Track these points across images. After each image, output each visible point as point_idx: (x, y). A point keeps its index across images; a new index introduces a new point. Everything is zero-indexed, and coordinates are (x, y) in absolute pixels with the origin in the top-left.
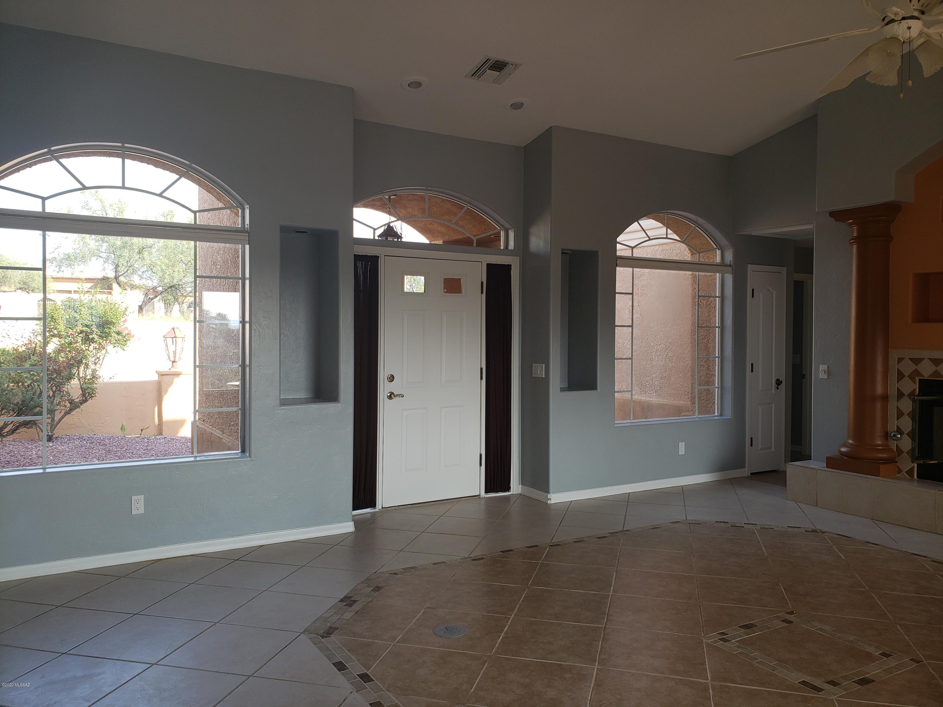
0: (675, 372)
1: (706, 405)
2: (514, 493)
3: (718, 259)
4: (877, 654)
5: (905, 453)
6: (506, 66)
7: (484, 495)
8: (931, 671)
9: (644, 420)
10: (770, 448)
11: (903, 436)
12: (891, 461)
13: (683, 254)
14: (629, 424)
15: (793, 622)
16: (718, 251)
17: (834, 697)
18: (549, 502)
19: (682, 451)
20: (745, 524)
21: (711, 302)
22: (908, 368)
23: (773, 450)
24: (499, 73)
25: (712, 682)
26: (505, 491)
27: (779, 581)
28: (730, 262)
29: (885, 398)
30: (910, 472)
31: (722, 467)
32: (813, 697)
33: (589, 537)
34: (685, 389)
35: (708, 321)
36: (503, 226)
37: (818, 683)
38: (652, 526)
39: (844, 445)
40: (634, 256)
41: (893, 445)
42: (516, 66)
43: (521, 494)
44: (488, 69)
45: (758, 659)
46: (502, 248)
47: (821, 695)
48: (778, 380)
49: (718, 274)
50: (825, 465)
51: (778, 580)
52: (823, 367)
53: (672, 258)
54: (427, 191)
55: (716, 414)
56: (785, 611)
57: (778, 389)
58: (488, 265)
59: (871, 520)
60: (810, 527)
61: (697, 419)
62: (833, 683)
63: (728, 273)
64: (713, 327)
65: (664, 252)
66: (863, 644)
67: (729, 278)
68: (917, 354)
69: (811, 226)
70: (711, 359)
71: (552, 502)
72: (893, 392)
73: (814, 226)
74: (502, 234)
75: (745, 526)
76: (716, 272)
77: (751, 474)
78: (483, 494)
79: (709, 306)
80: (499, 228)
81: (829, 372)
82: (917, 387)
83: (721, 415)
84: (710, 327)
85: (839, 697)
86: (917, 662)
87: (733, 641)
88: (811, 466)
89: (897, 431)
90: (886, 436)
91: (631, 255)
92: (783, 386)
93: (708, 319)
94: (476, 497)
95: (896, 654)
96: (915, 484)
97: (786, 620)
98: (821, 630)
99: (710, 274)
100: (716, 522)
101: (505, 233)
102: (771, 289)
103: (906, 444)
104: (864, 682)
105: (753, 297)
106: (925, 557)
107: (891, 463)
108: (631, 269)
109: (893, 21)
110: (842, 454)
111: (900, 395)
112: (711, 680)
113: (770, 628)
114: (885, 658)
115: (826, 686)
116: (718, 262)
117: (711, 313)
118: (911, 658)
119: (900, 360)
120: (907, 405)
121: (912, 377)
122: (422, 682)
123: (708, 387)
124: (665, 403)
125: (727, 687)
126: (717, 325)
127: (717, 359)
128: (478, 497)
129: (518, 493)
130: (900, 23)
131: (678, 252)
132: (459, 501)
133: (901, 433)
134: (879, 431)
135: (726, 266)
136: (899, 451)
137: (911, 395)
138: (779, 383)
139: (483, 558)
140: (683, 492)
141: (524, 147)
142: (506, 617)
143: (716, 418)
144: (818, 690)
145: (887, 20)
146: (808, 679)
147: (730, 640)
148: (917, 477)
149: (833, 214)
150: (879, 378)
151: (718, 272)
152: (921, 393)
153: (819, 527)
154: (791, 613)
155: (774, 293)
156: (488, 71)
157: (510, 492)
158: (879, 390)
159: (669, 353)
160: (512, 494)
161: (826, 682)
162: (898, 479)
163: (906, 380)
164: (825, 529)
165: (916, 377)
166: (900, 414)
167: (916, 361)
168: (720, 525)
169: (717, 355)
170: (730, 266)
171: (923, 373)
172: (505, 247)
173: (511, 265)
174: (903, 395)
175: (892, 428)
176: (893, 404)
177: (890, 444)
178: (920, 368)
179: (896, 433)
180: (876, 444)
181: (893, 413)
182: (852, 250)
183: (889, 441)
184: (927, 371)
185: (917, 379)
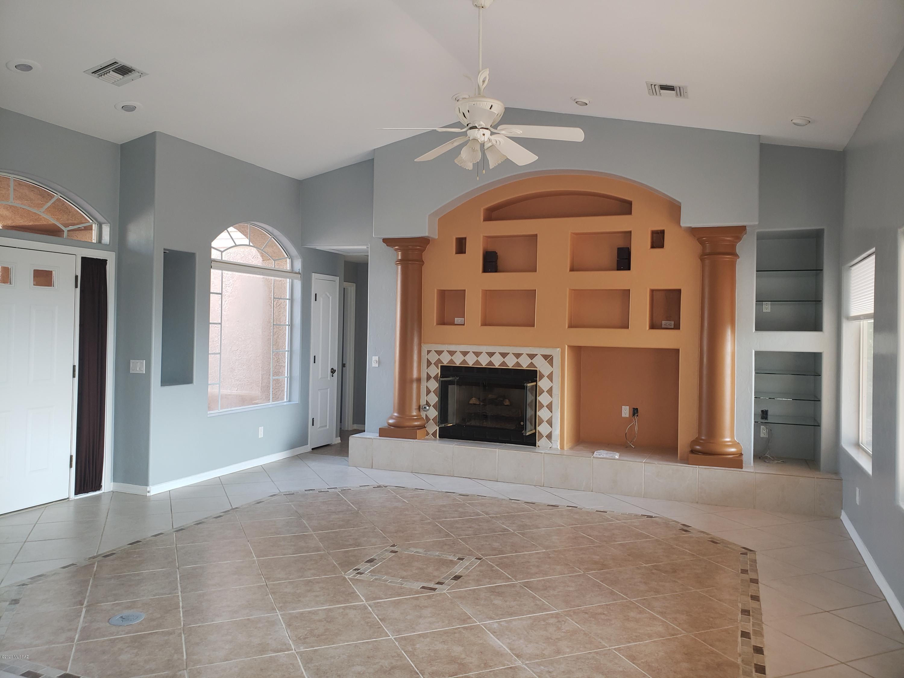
0: (239, 364)
1: (275, 393)
2: (105, 492)
3: (288, 267)
4: (456, 560)
5: (431, 420)
6: (131, 72)
7: (74, 498)
8: (489, 563)
9: (229, 409)
10: (326, 426)
11: (430, 407)
12: (423, 427)
13: (248, 258)
14: (217, 414)
15: (397, 552)
16: (288, 260)
17: (445, 592)
18: (148, 494)
19: (261, 435)
20: (328, 489)
21: (281, 303)
22: (434, 358)
23: (328, 427)
24: (122, 76)
25: (367, 602)
26: (95, 490)
27: (375, 526)
28: (299, 270)
29: (419, 380)
30: (434, 434)
31: (292, 446)
32: (433, 595)
33: (206, 518)
34: (248, 379)
35: (278, 320)
36: (96, 220)
37: (432, 585)
38: (256, 501)
39: (391, 418)
40: (223, 259)
41: (423, 414)
42: (142, 74)
43: (113, 492)
44: (112, 71)
45: (388, 580)
46: (94, 241)
47: (437, 592)
48: (332, 369)
49: (288, 280)
50: (378, 435)
51: (373, 526)
52: (375, 358)
53: (236, 261)
54: (13, 175)
55: (285, 400)
56: (389, 545)
57: (333, 376)
58: (83, 258)
59: (411, 473)
60: (376, 485)
61: (271, 406)
62: (441, 583)
63: (296, 279)
64: (283, 325)
65: (229, 254)
66: (445, 556)
67: (298, 285)
68: (440, 348)
69: (365, 247)
70: (281, 352)
71: (152, 493)
72: (424, 376)
73: (368, 248)
74: (95, 227)
75: (329, 490)
76: (286, 277)
77: (312, 449)
78: (73, 496)
79: (279, 306)
80: (91, 221)
81: (379, 362)
82: (439, 371)
83: (290, 401)
84: (280, 325)
85: (448, 590)
86: (480, 559)
87: (366, 573)
88: (368, 437)
89: (426, 404)
90: (419, 408)
91: (220, 259)
92: (335, 374)
93: (279, 318)
94: (65, 501)
95: (466, 557)
96: (438, 442)
97: (392, 551)
98: (417, 552)
99: (280, 279)
100: (305, 490)
101: (98, 227)
102: (328, 294)
103: (433, 413)
104: (457, 578)
105: (316, 300)
106: (454, 493)
107: (422, 428)
108: (220, 271)
109: (475, 127)
110: (390, 425)
111: (429, 378)
112: (366, 601)
113: (385, 559)
114: (461, 561)
115: (437, 586)
116: (288, 269)
117: (281, 313)
118: (475, 558)
119: (429, 352)
120: (434, 385)
121: (436, 364)
122: (132, 665)
123: (277, 377)
124: (229, 393)
125: (378, 603)
126: (287, 323)
127: (287, 353)
128: (67, 500)
129: (110, 491)
130: (479, 130)
131: (243, 256)
132: (46, 507)
133: (429, 406)
134: (414, 406)
135: (296, 273)
136: (428, 419)
137: (436, 378)
138: (333, 371)
139: (114, 554)
140: (264, 470)
141: (121, 145)
142: (175, 596)
143: (285, 404)
144: (434, 589)
145: (470, 126)
146: (425, 585)
147: (363, 572)
148: (439, 437)
149: (386, 241)
150: (415, 365)
151: (288, 278)
152: (443, 376)
153: (381, 483)
154: (394, 546)
155: (331, 297)
156: (111, 72)
157: (102, 490)
158: (415, 375)
159: (233, 348)
160: (104, 493)
161: (436, 584)
162: (427, 440)
163: (433, 366)
164: (386, 484)
165: (439, 364)
166: (428, 392)
167: (439, 353)
168: (310, 492)
169: (287, 349)
170: (299, 273)
171: (443, 362)
172: (98, 241)
173: (107, 260)
174: (431, 377)
175: (423, 402)
176: (424, 384)
177: (421, 414)
178: (441, 357)
179: (426, 406)
180: (413, 415)
181: (424, 391)
182: (397, 269)
183: (421, 412)
184: (446, 360)
185: (440, 365)
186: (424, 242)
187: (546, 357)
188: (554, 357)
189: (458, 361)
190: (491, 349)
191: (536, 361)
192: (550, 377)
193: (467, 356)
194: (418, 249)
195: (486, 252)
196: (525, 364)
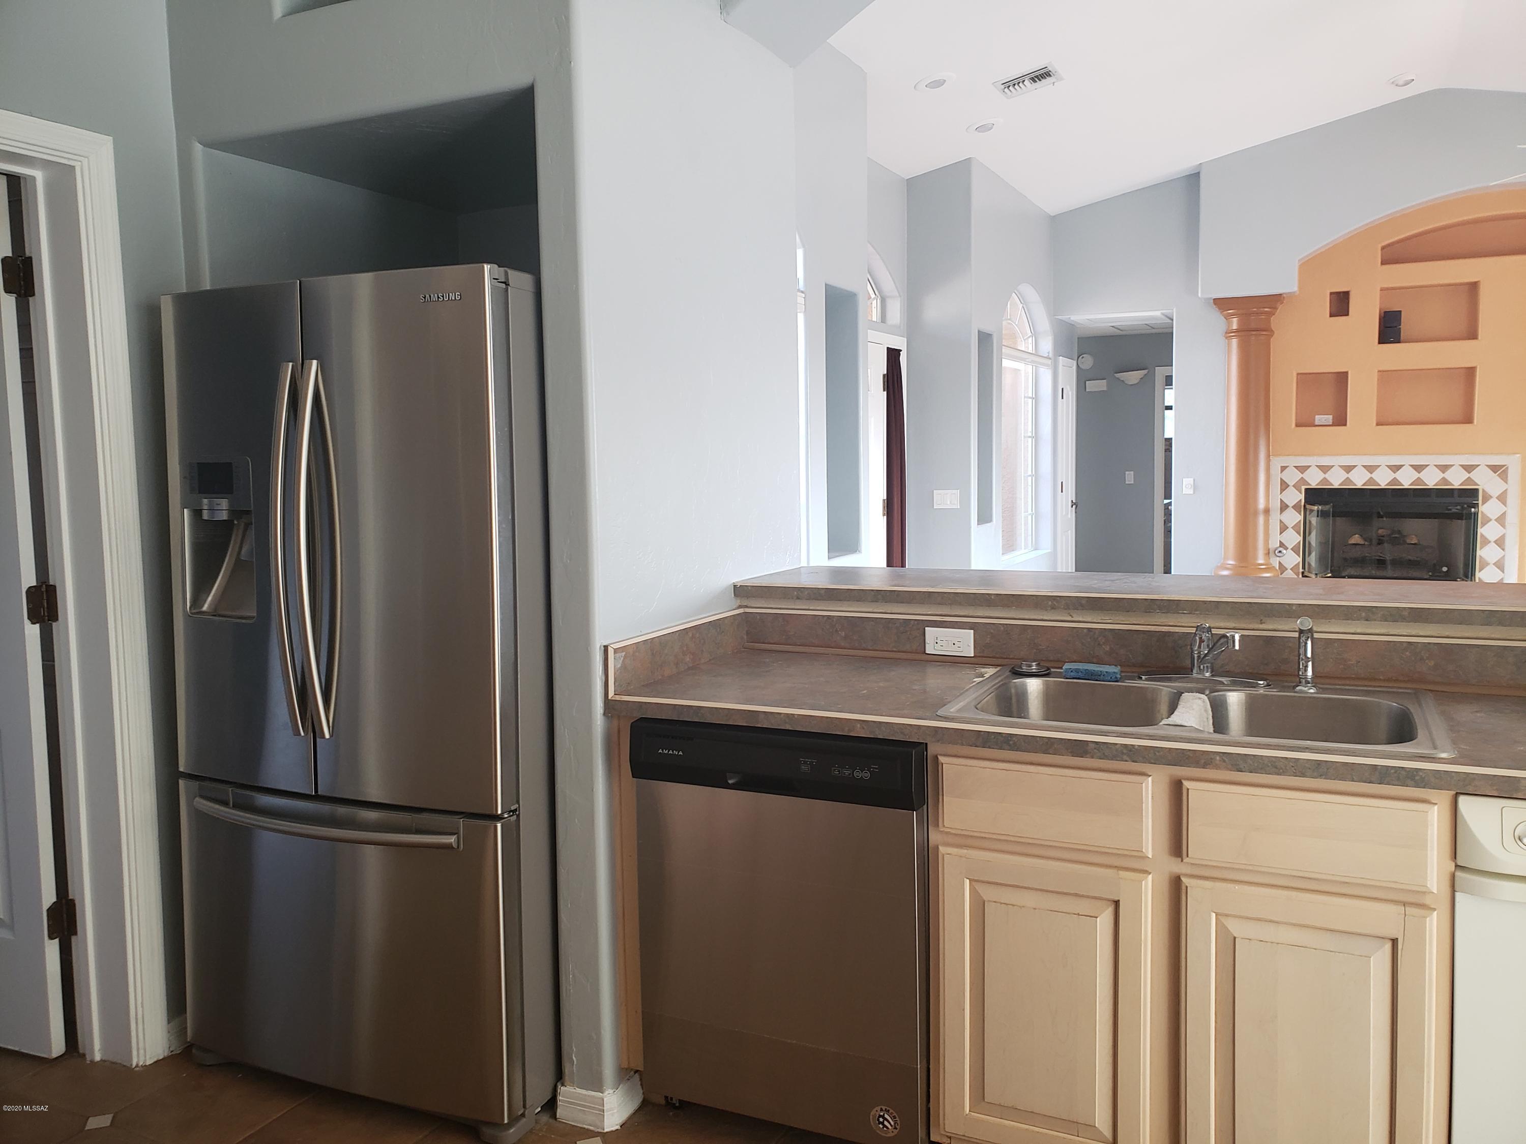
5: (1289, 570)
11: (1288, 551)
16: (1031, 339)
22: (1292, 477)
28: (1049, 353)
29: (1267, 511)
39: (1224, 567)
41: (1275, 562)
49: (1032, 368)
52: (1189, 481)
55: (1030, 548)
63: (1043, 366)
67: (1045, 372)
68: (1303, 461)
69: (1165, 312)
72: (1275, 505)
74: (876, 303)
76: (1027, 362)
81: (1195, 487)
82: (1302, 496)
83: (1035, 549)
89: (1280, 546)
90: (1268, 553)
101: (881, 303)
103: (1292, 559)
111: (1284, 507)
116: (1030, 349)
119: (1283, 468)
120: (1293, 518)
121: (1297, 486)
126: (1027, 435)
127: (1029, 478)
133: (1286, 549)
134: (1261, 549)
135: (1043, 356)
136: (1283, 568)
137: (1296, 507)
149: (1217, 302)
150: (1262, 489)
151: (1029, 364)
152: (1309, 503)
155: (1070, 393)
158: (1261, 505)
163: (1291, 489)
166: (1284, 528)
167: (1302, 469)
169: (1031, 472)
170: (1048, 358)
171: (1310, 482)
174: (1287, 506)
175: (1274, 544)
176: (1275, 517)
177: (1271, 562)
178: (1307, 476)
179: (1281, 549)
180: (1259, 563)
181: (1275, 527)
182: (1229, 345)
183: (1271, 559)
184: (1314, 480)
185: (1303, 488)
186: (1273, 301)
187: (1494, 468)
188: (1509, 468)
189: (1336, 480)
190: (1395, 461)
191: (1475, 475)
192: (1502, 498)
193: (1353, 471)
194: (1266, 313)
195: (1385, 312)
196: (1456, 479)
